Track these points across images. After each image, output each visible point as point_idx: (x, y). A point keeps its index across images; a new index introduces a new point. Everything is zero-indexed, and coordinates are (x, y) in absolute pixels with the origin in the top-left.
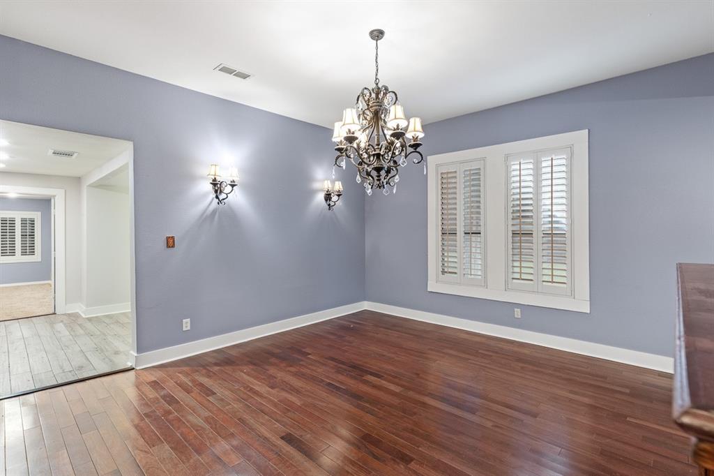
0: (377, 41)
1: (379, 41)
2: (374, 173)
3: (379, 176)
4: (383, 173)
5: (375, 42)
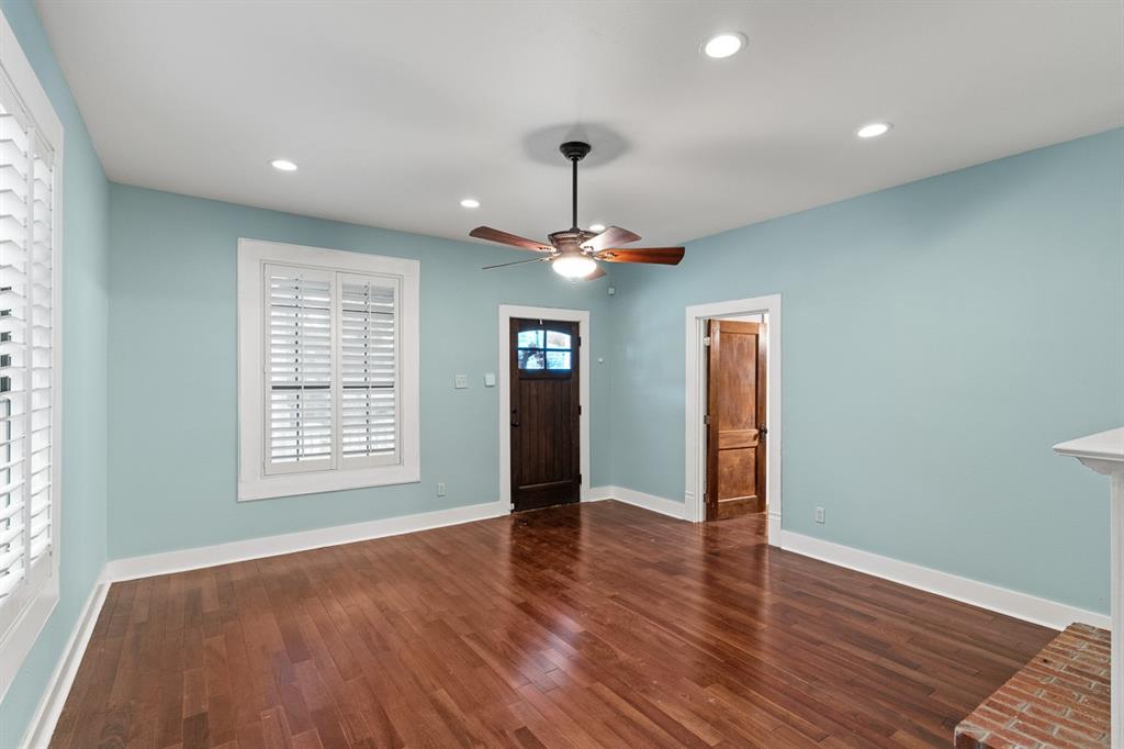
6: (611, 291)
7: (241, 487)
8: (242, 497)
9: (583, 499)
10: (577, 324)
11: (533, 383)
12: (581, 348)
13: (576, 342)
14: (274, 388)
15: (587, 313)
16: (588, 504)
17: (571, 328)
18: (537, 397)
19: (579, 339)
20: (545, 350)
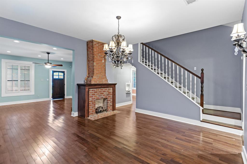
0: (119, 19)
1: (119, 20)
2: (117, 62)
3: (118, 63)
4: (119, 62)
5: (118, 20)
6: (71, 67)
7: (2, 95)
8: (2, 96)
9: (65, 98)
10: (64, 72)
11: (56, 80)
12: (65, 75)
13: (64, 74)
14: (8, 81)
15: (66, 70)
16: (66, 99)
17: (63, 72)
18: (57, 82)
19: (65, 74)
20: (59, 75)
